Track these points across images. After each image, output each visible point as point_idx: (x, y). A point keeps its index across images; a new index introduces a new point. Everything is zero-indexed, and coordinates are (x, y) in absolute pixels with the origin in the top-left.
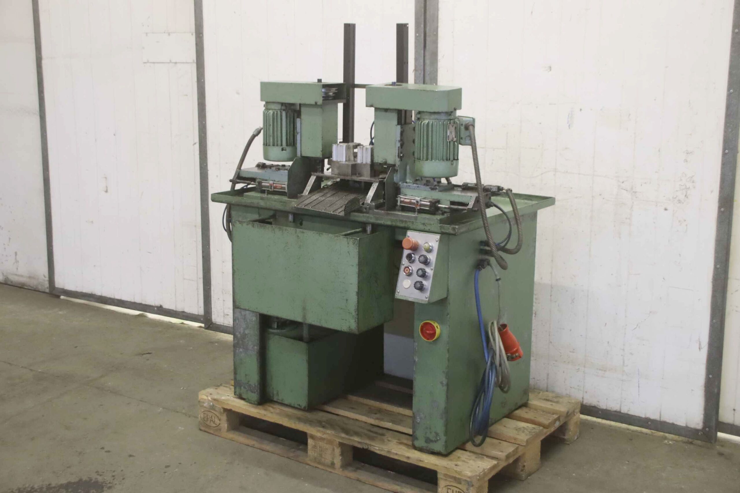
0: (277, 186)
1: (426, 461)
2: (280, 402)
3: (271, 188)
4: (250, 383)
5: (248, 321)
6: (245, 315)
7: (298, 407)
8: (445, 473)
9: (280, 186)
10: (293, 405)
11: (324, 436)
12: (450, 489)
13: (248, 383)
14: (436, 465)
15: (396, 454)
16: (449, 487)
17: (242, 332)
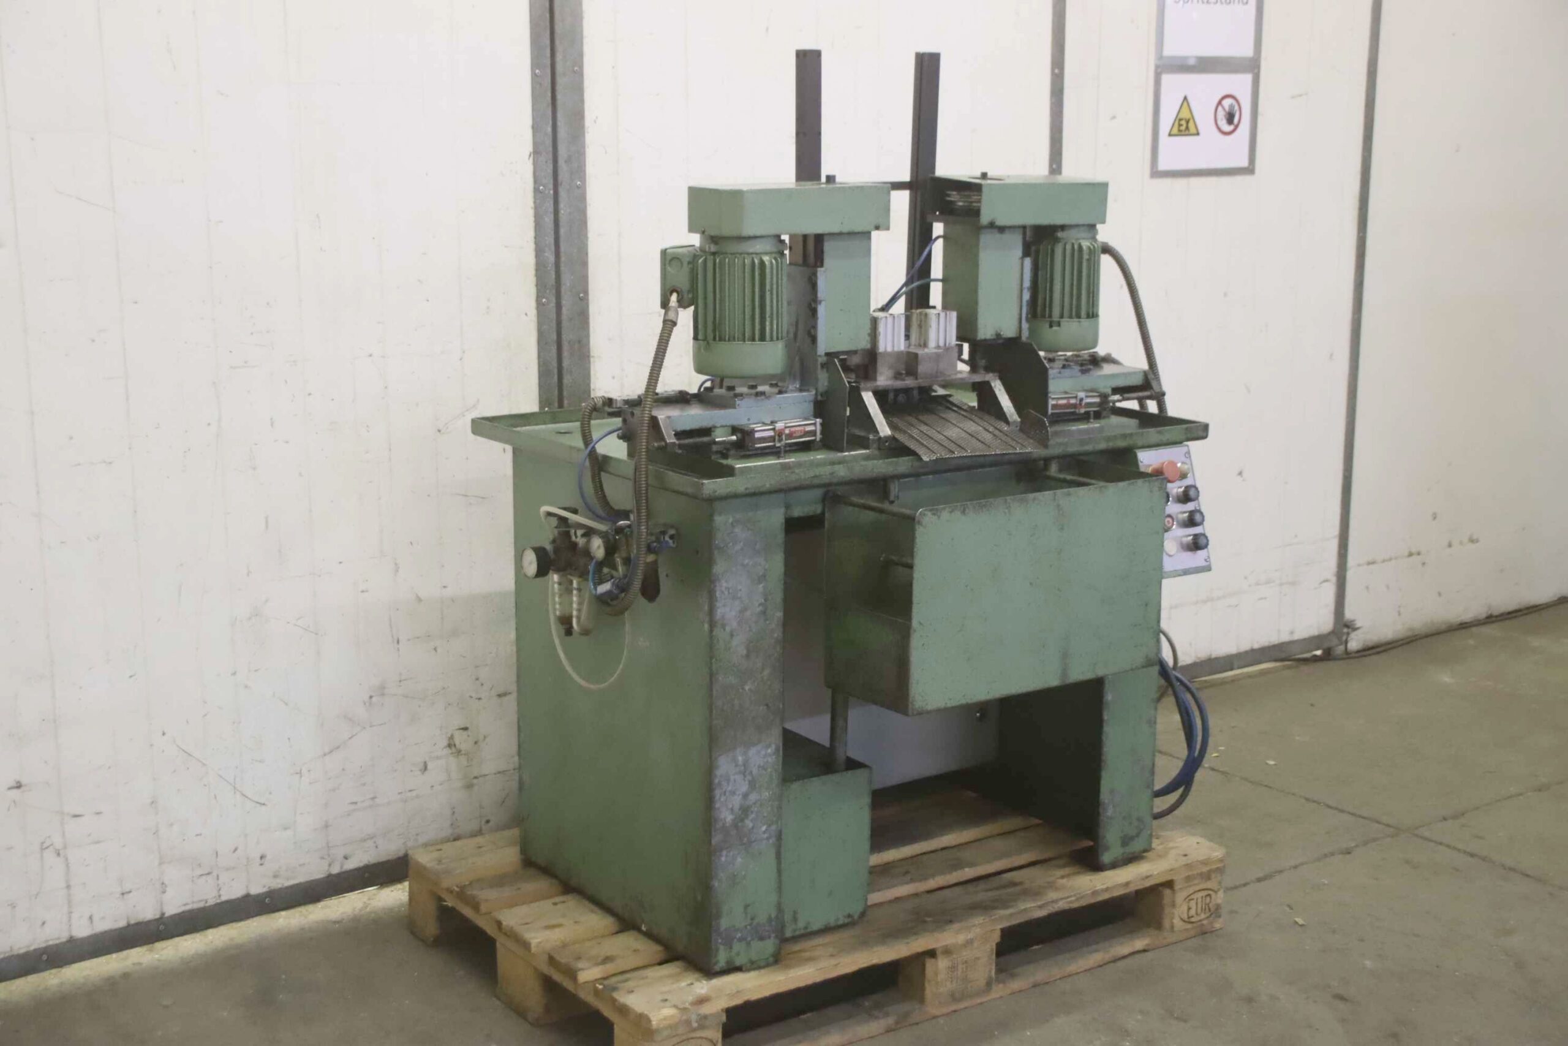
0: (795, 432)
1: (1155, 873)
2: (802, 932)
3: (780, 440)
4: (755, 922)
5: (755, 771)
6: (745, 764)
7: (846, 921)
8: (1187, 874)
9: (801, 431)
10: (832, 923)
11: (970, 936)
12: (1193, 899)
13: (750, 925)
14: (1171, 870)
15: (1107, 889)
16: (1190, 898)
17: (737, 807)
